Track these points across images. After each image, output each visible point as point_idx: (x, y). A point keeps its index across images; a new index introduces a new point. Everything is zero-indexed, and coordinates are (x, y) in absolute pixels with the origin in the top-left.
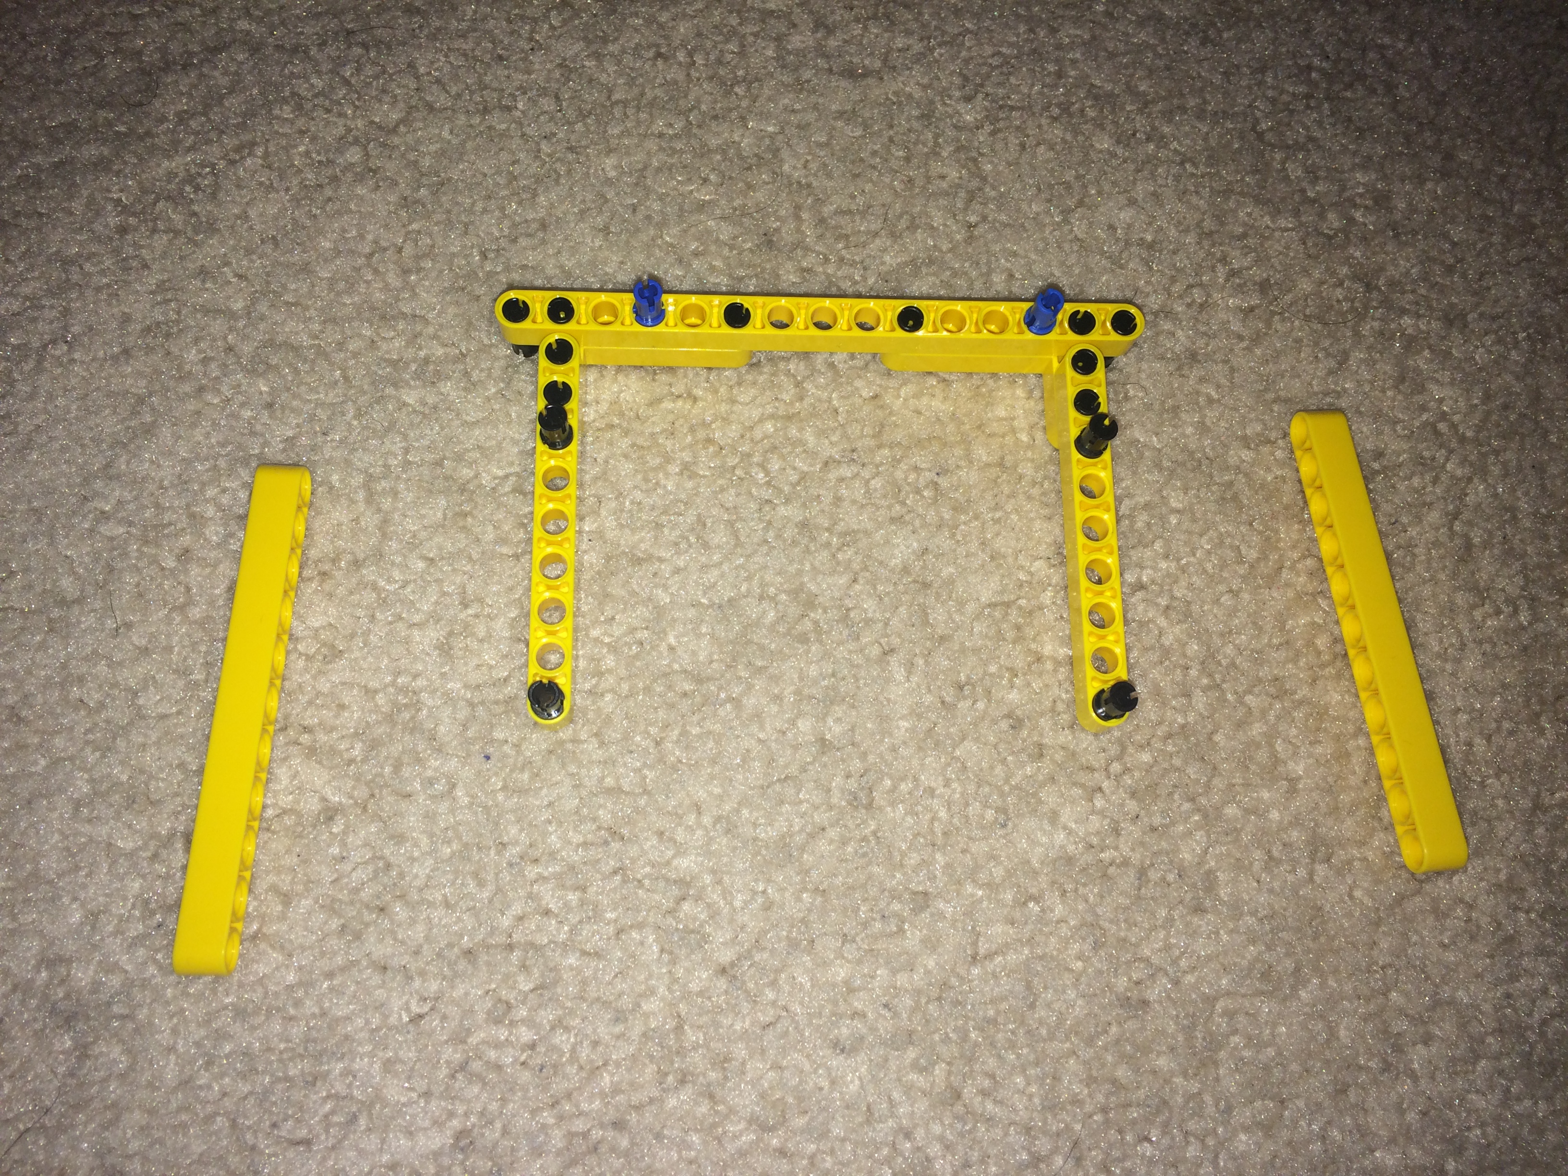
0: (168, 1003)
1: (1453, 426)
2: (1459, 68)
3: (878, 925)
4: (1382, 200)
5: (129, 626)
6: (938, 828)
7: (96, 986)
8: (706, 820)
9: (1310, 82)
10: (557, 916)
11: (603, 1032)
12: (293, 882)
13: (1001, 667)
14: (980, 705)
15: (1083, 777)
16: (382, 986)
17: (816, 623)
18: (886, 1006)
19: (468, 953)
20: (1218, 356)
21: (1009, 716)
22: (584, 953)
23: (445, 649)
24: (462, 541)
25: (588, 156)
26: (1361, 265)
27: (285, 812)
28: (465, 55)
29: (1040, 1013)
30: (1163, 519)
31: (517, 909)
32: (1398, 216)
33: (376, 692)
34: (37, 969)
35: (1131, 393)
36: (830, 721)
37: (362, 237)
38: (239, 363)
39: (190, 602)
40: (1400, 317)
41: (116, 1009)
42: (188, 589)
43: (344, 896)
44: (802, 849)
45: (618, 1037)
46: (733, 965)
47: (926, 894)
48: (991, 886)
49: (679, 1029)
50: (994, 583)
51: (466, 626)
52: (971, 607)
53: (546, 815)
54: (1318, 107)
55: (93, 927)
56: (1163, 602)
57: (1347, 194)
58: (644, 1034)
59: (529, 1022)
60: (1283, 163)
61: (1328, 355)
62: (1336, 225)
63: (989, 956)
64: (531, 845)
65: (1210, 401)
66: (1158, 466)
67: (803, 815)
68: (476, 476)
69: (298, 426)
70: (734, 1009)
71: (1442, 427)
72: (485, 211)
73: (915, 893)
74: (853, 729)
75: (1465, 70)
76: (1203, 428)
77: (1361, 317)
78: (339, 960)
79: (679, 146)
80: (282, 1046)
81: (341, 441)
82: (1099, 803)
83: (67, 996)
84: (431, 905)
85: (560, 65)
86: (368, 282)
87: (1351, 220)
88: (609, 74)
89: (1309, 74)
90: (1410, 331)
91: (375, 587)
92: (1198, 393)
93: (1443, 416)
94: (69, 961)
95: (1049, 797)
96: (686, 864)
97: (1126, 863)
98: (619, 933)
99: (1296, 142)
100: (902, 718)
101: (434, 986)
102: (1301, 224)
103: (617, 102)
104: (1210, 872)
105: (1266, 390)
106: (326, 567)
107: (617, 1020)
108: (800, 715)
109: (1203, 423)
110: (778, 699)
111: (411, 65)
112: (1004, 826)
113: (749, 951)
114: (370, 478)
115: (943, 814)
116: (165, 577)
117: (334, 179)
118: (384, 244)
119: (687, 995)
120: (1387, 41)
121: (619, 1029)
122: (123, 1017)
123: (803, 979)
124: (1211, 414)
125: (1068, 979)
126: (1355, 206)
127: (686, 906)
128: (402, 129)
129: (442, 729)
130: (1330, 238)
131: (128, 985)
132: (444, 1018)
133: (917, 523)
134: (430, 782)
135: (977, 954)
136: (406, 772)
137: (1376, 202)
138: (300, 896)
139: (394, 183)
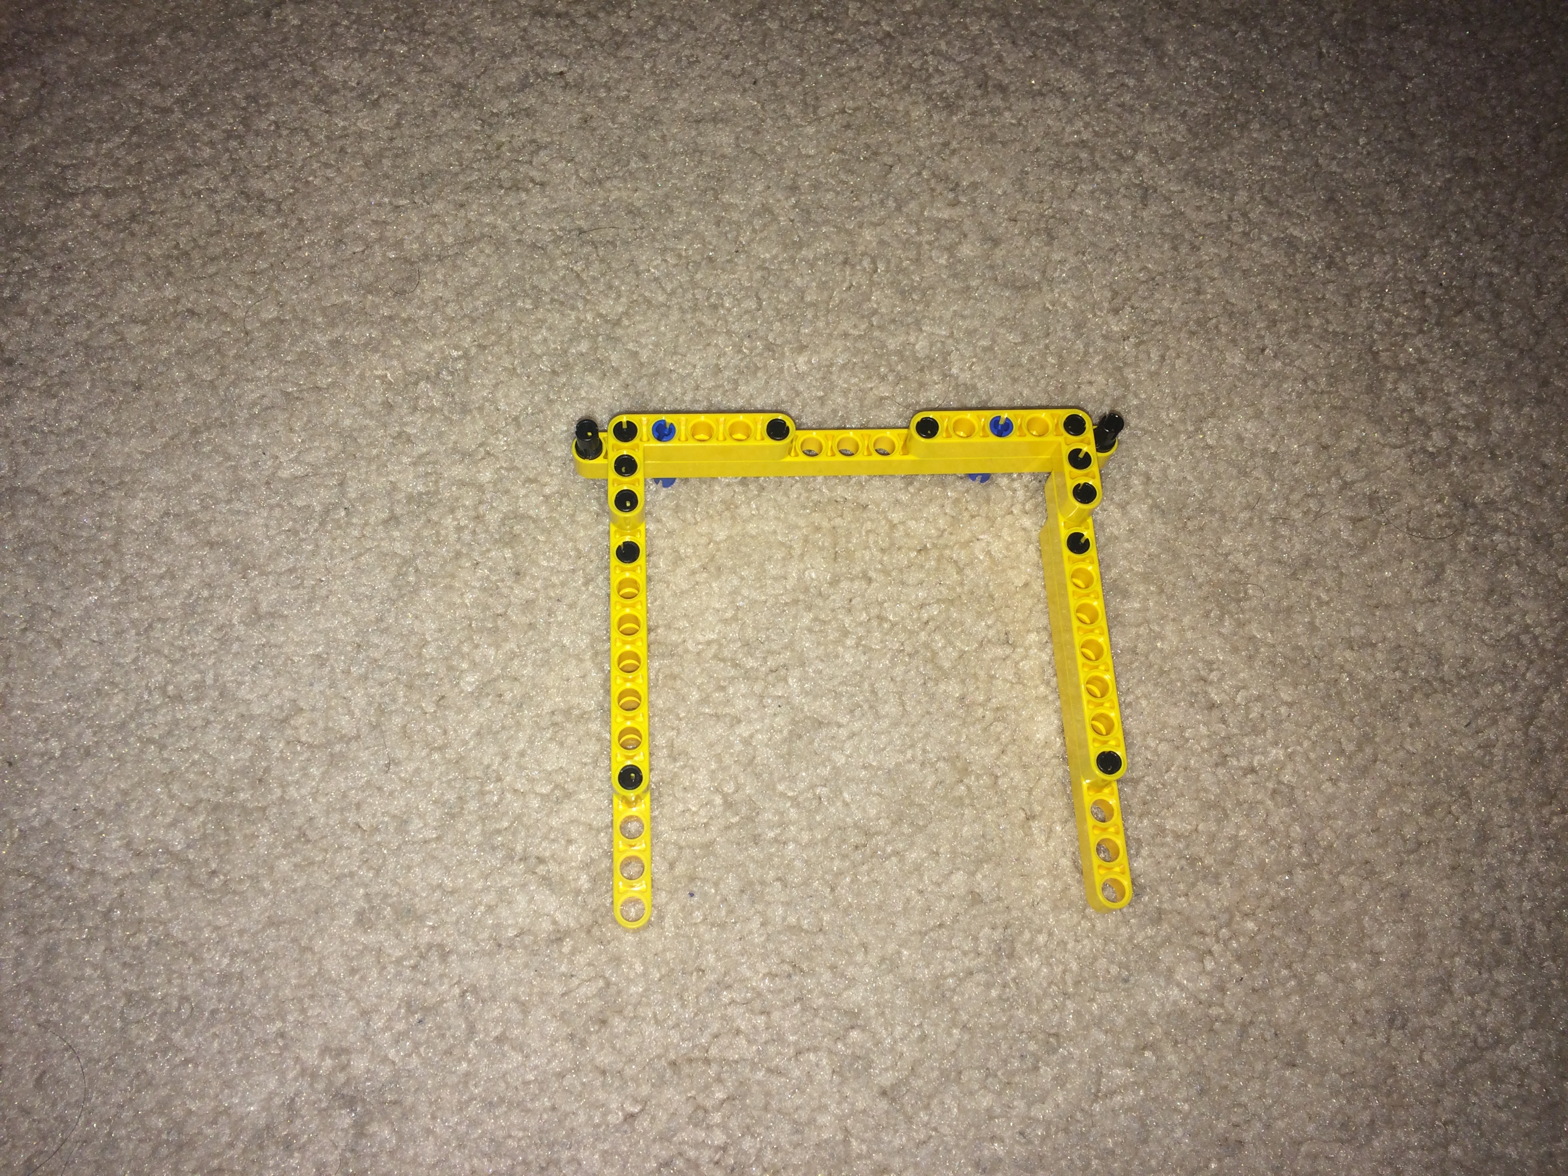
1: (1535, 638)
3: (1016, 1062)
4: (1481, 423)
6: (1069, 979)
8: (873, 959)
10: (746, 1036)
11: (784, 1140)
15: (1195, 940)
16: (603, 1087)
17: (969, 788)
18: (1021, 1134)
19: (674, 1065)
20: (1329, 563)
22: (770, 1071)
25: (783, 353)
26: (1460, 483)
27: (524, 931)
28: (680, 256)
29: (1153, 1147)
30: (1275, 710)
31: (715, 1027)
32: (1495, 438)
35: (1250, 590)
36: (979, 878)
39: (447, 745)
40: (1492, 534)
41: (387, 1096)
42: (445, 732)
43: (572, 1009)
44: (953, 991)
45: (796, 1145)
46: (893, 1088)
47: (1057, 1036)
48: (1112, 1032)
49: (846, 1142)
53: (738, 947)
54: (1431, 330)
56: (1270, 785)
57: (1450, 416)
58: (818, 1144)
59: (722, 1127)
60: (1395, 382)
61: (1427, 567)
62: (1440, 444)
63: (1112, 1093)
64: (726, 973)
65: (1321, 603)
66: (1272, 662)
67: (954, 960)
68: (684, 642)
69: (536, 590)
70: (894, 1128)
71: (1525, 639)
74: (998, 886)
76: (1312, 628)
77: (1457, 532)
78: (568, 1064)
79: (861, 345)
80: (521, 1134)
81: (572, 606)
82: (1210, 965)
84: (644, 1020)
85: (761, 268)
87: (1454, 440)
88: (803, 278)
89: (1423, 299)
90: (1500, 547)
92: (1310, 596)
93: (1526, 629)
95: (1166, 956)
96: (855, 997)
97: (1228, 1021)
98: (799, 1053)
99: (1408, 364)
100: (1042, 877)
101: (645, 1090)
102: (1409, 443)
103: (811, 304)
104: (1303, 1031)
105: (1370, 597)
107: (795, 1131)
108: (955, 870)
109: (1313, 624)
110: (935, 855)
111: (633, 263)
112: (1126, 981)
113: (907, 1078)
115: (1074, 966)
116: (427, 721)
117: (568, 367)
119: (854, 1112)
121: (797, 1138)
123: (952, 1105)
124: (1321, 615)
125: (1178, 1118)
126: (1458, 427)
127: (854, 1035)
128: (626, 322)
130: (1433, 456)
132: (653, 1119)
135: (1098, 1091)
137: (1477, 422)
138: (537, 1006)
139: (617, 371)
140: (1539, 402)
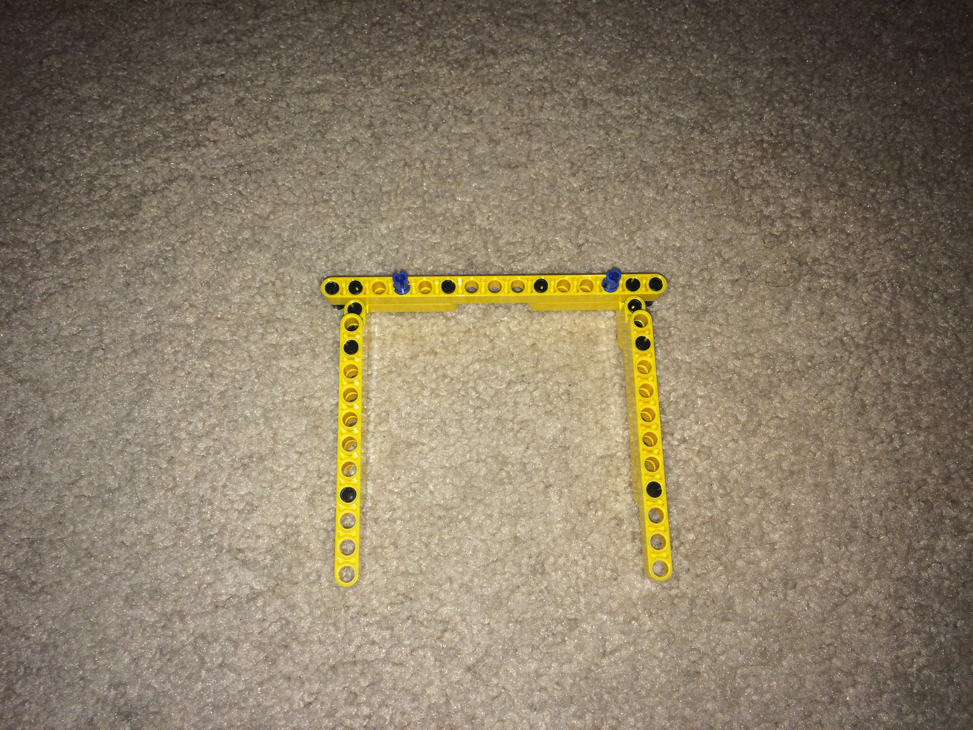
0: (177, 704)
2: (846, 134)
3: (551, 639)
4: (806, 213)
5: (145, 501)
6: (580, 583)
7: (140, 697)
8: (456, 586)
9: (764, 150)
10: (378, 644)
11: (407, 707)
12: (239, 635)
13: (610, 491)
14: (600, 513)
16: (289, 687)
17: (508, 473)
18: (557, 683)
19: (333, 668)
20: (719, 309)
21: (615, 518)
22: (394, 664)
23: (311, 501)
24: (316, 441)
25: (371, 224)
26: (796, 251)
27: (232, 596)
28: (303, 173)
30: (694, 402)
31: (358, 641)
32: (815, 221)
33: (276, 528)
34: (109, 689)
35: (673, 332)
36: (519, 527)
37: (254, 278)
38: (193, 353)
39: (176, 486)
40: (819, 279)
41: (152, 709)
42: (174, 479)
43: (266, 640)
44: (508, 599)
45: (415, 709)
46: (474, 665)
47: (575, 620)
48: (610, 613)
49: (447, 703)
50: (603, 444)
51: (321, 488)
52: (592, 458)
53: (369, 589)
54: (768, 162)
55: (137, 665)
56: (696, 448)
57: (786, 212)
58: (429, 707)
59: (368, 704)
60: (750, 196)
61: (780, 304)
62: (781, 229)
63: (613, 651)
64: (362, 606)
65: (716, 334)
66: (689, 373)
67: (507, 580)
68: (322, 405)
69: (226, 384)
70: (476, 690)
72: (318, 258)
73: (570, 620)
74: (531, 530)
75: (850, 134)
76: (713, 349)
77: (797, 280)
78: (266, 676)
79: (419, 214)
80: (238, 724)
81: (249, 392)
83: (126, 704)
84: (312, 642)
85: (354, 175)
86: (258, 303)
87: (789, 226)
88: (380, 178)
89: (762, 144)
90: (825, 286)
91: (272, 471)
92: (709, 330)
93: (846, 333)
94: (125, 685)
95: (640, 561)
96: (446, 611)
98: (413, 651)
100: (558, 522)
101: (316, 687)
102: (762, 231)
103: (386, 192)
105: (747, 326)
106: (246, 461)
107: (414, 700)
108: (503, 524)
109: (713, 347)
110: (490, 516)
111: (274, 181)
112: (616, 579)
113: (482, 657)
114: (266, 411)
115: (583, 575)
116: (162, 473)
117: (238, 248)
118: (265, 281)
119: (450, 684)
120: (805, 122)
121: (416, 704)
122: (155, 713)
123: (512, 671)
124: (717, 342)
126: (792, 218)
127: (447, 635)
128: (272, 217)
129: (312, 546)
130: (777, 237)
131: (157, 695)
132: (322, 704)
133: (560, 414)
134: (307, 575)
136: (294, 571)
137: (803, 213)
138: (244, 642)
139: (269, 247)
140: (841, 196)
